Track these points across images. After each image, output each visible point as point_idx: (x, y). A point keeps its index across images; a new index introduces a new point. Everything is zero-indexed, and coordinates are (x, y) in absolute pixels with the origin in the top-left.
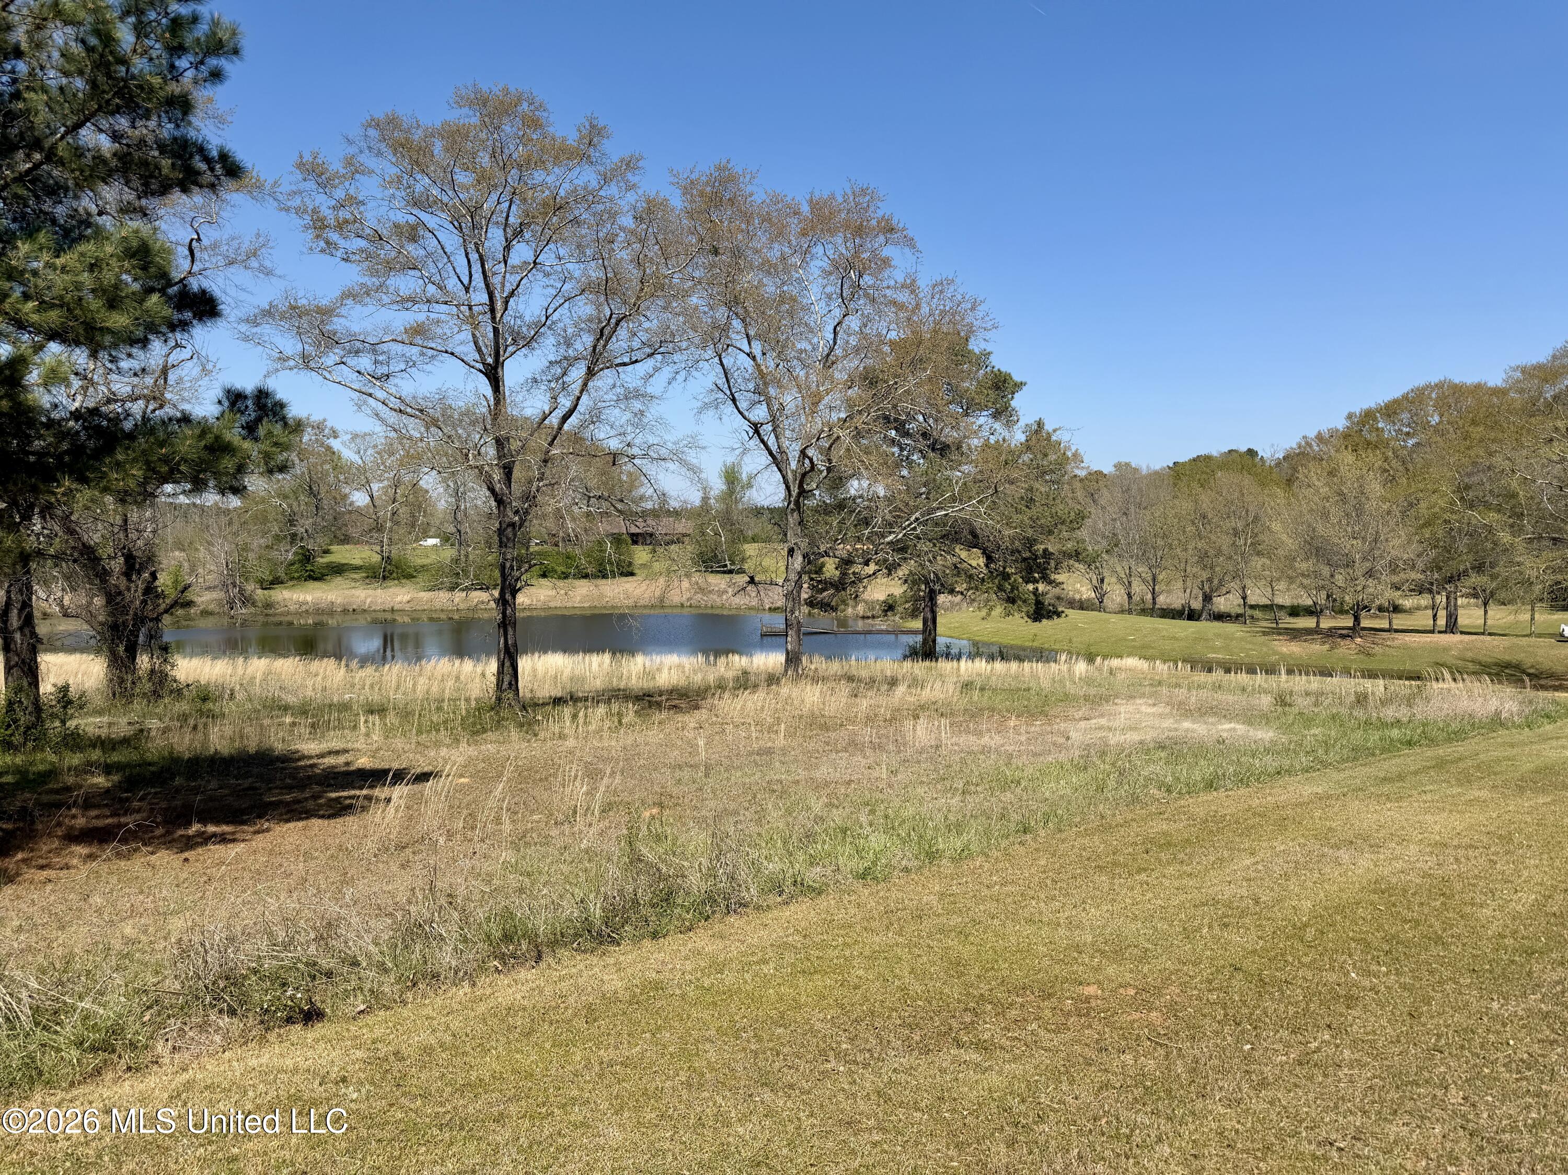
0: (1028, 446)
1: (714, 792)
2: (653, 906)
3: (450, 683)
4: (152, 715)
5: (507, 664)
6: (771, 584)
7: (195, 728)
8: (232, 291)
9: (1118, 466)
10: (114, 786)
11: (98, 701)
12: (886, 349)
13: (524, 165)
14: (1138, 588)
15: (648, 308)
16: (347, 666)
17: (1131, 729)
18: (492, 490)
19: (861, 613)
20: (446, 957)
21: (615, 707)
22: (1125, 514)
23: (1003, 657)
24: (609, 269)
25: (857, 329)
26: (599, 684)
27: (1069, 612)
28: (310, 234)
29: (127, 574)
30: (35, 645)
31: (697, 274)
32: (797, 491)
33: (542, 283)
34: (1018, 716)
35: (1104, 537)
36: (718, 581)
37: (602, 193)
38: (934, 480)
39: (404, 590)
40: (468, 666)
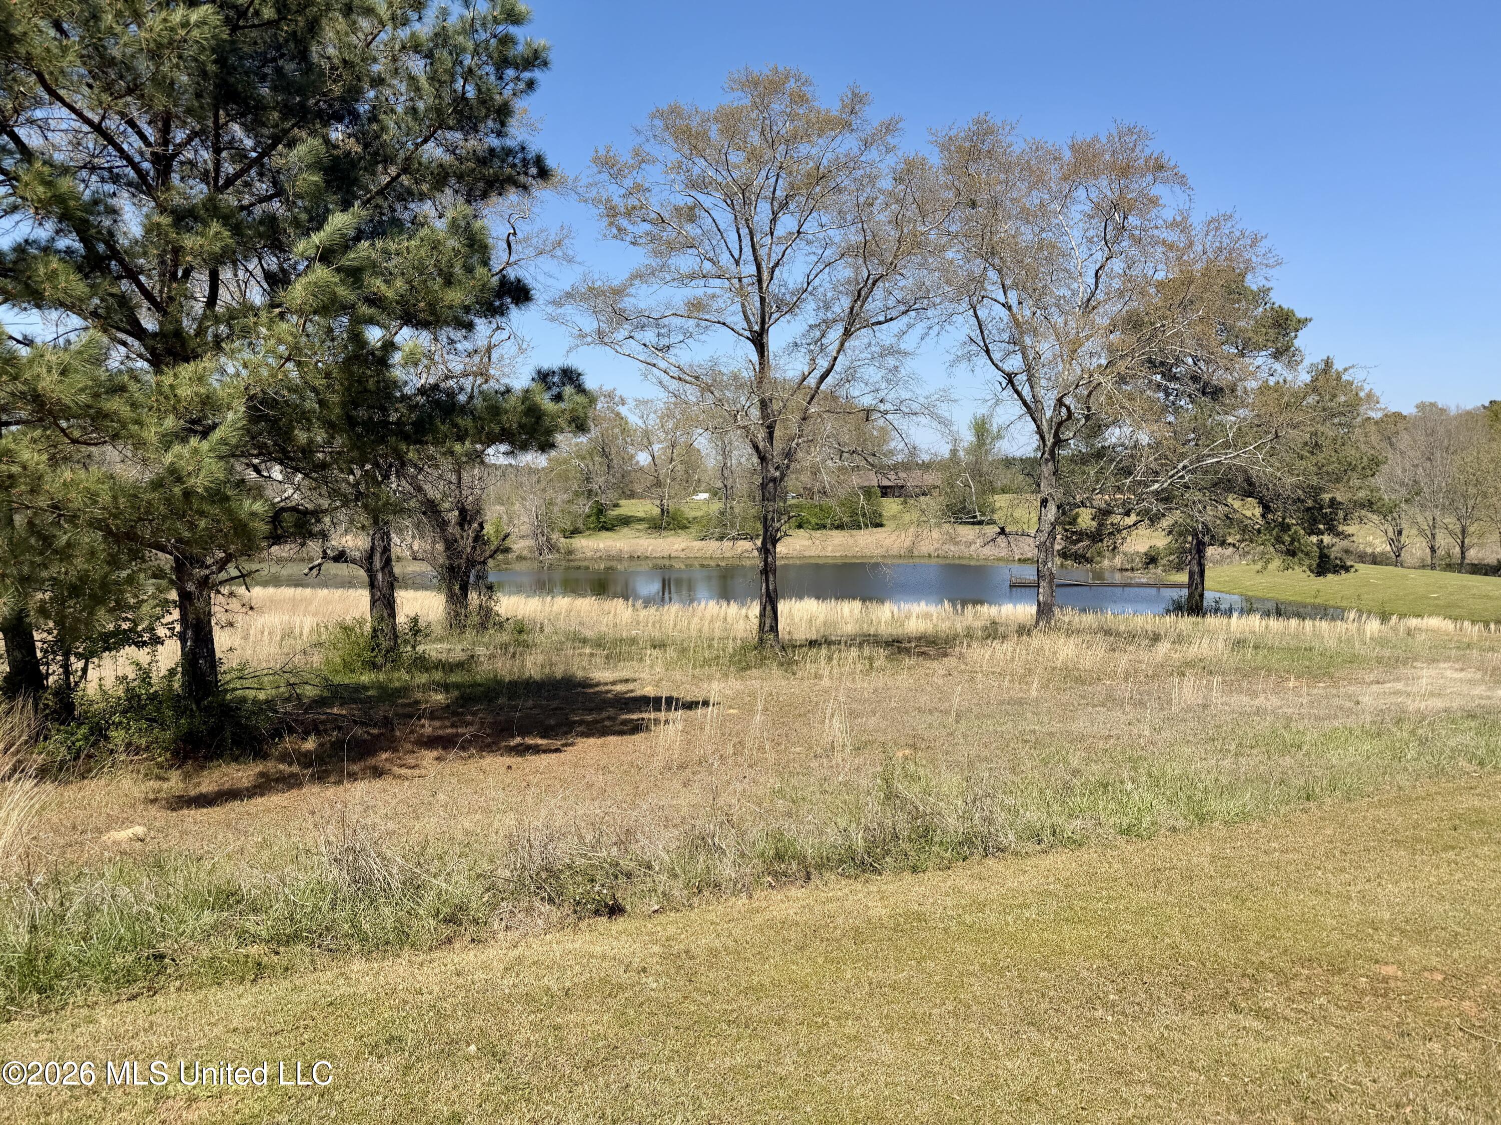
0: (1313, 387)
1: (965, 737)
2: (910, 840)
3: (718, 624)
4: (480, 644)
5: (769, 608)
6: (1023, 535)
7: (514, 656)
8: (541, 278)
9: (1421, 407)
10: (453, 702)
11: (438, 630)
12: (1152, 291)
13: (791, 140)
14: (1443, 541)
15: (905, 267)
16: (633, 606)
17: (1432, 694)
18: (756, 447)
19: (1119, 566)
20: (726, 870)
21: (867, 651)
22: (1429, 459)
23: (1279, 612)
24: (868, 233)
25: (1121, 272)
26: (850, 629)
27: (1359, 566)
28: (605, 221)
29: (461, 524)
30: (393, 583)
31: (953, 229)
32: (1052, 440)
33: (804, 252)
34: (1298, 678)
35: (1402, 484)
36: (967, 532)
37: (863, 158)
38: (1205, 425)
39: (680, 539)
40: (733, 610)
